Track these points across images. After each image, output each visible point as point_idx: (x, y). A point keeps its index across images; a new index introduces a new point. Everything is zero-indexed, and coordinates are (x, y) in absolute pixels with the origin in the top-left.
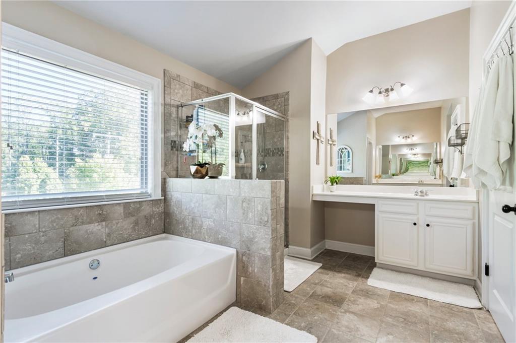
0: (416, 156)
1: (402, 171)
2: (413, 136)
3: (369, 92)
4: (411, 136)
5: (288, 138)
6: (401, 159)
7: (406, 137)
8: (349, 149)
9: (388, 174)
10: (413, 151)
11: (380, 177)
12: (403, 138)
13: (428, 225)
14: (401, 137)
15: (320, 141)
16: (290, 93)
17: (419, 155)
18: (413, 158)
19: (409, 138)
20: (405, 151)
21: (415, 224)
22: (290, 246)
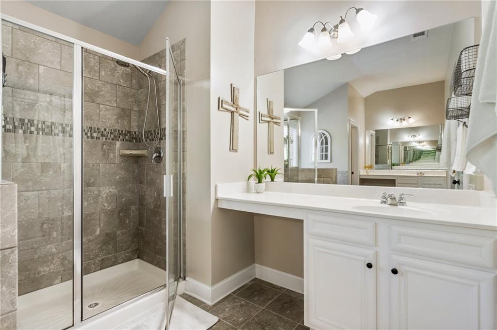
0: (421, 144)
1: (408, 160)
2: (409, 118)
3: (309, 31)
4: (406, 118)
5: (184, 110)
6: (405, 148)
7: (401, 119)
8: (327, 134)
9: (387, 164)
10: (415, 138)
11: (371, 167)
12: (397, 121)
13: (395, 272)
14: (395, 120)
15: (236, 115)
16: (187, 42)
17: (425, 143)
18: (419, 147)
19: (404, 120)
20: (406, 138)
21: (369, 266)
22: (187, 279)
